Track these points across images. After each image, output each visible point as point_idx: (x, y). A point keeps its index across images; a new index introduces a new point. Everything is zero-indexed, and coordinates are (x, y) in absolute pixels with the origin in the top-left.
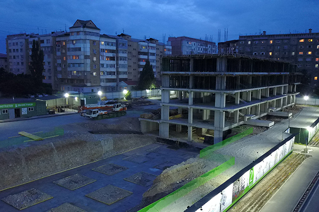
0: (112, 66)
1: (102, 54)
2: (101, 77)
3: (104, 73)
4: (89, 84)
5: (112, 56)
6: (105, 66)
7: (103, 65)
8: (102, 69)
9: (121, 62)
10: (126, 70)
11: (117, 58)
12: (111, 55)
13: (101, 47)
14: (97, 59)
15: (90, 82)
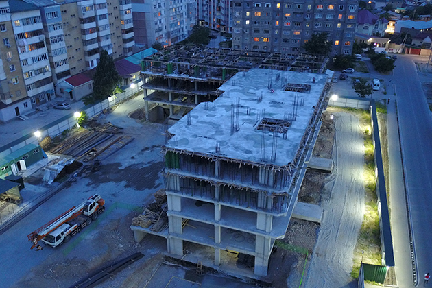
0: (40, 58)
1: (20, 42)
2: (27, 82)
3: (30, 74)
4: (8, 101)
5: (38, 41)
6: (30, 62)
7: (26, 62)
8: (25, 69)
9: (54, 47)
10: (65, 56)
11: (47, 40)
12: (36, 39)
13: (18, 31)
14: (13, 54)
15: (10, 97)
